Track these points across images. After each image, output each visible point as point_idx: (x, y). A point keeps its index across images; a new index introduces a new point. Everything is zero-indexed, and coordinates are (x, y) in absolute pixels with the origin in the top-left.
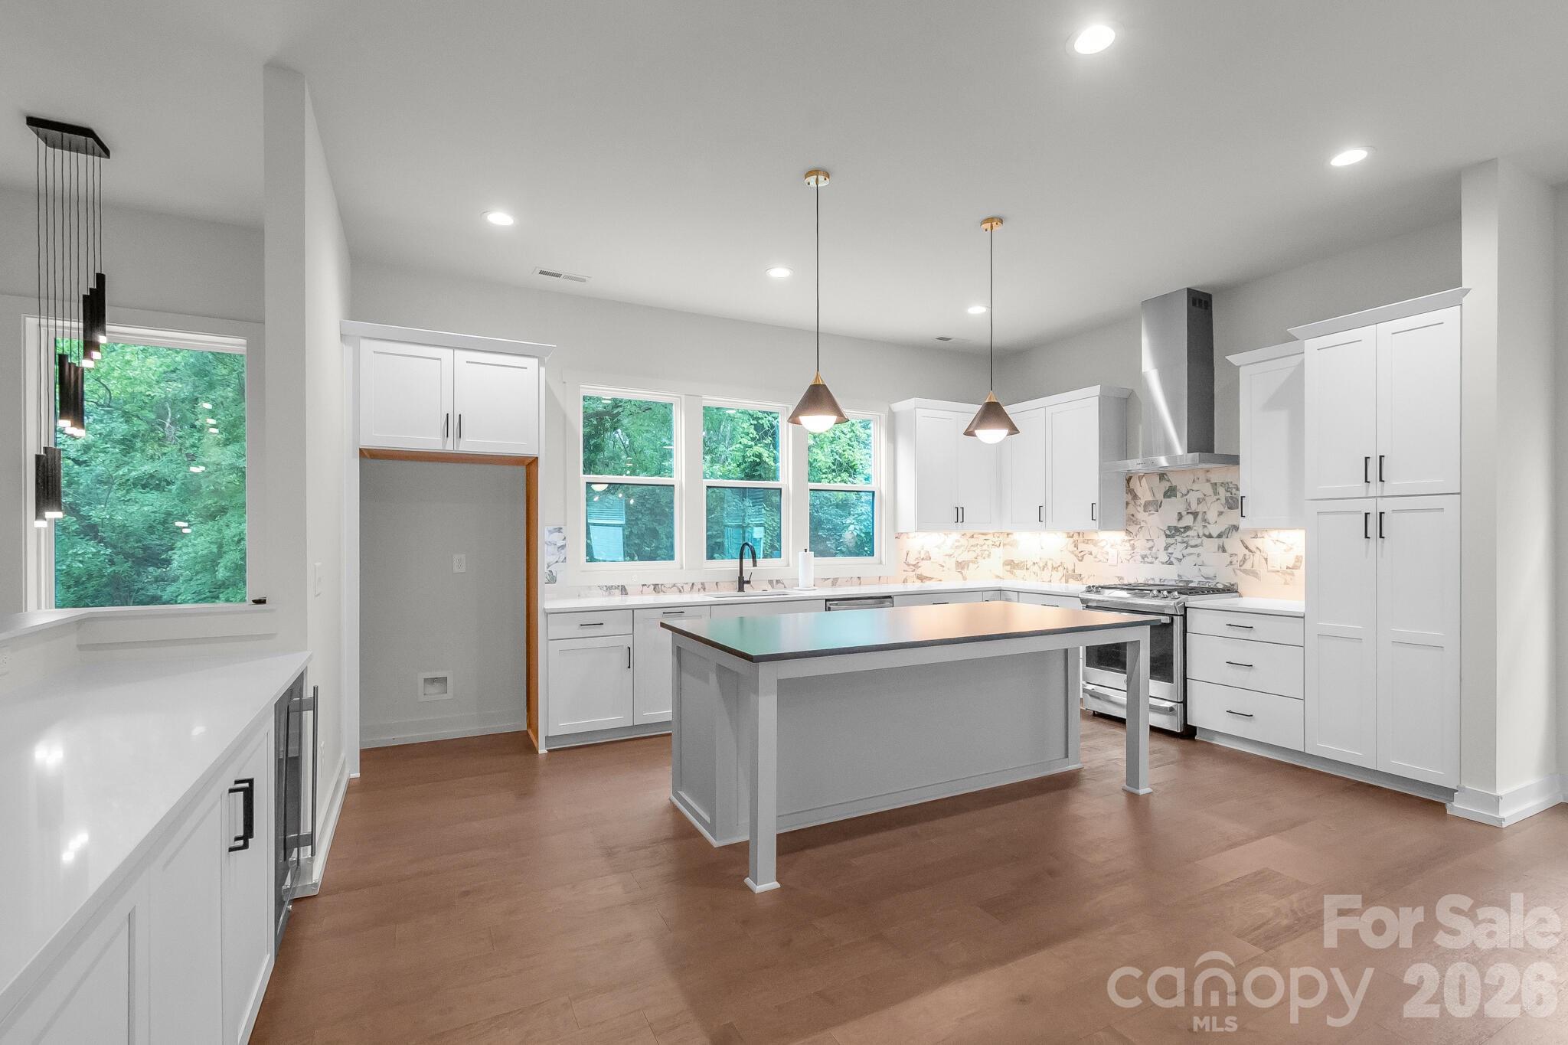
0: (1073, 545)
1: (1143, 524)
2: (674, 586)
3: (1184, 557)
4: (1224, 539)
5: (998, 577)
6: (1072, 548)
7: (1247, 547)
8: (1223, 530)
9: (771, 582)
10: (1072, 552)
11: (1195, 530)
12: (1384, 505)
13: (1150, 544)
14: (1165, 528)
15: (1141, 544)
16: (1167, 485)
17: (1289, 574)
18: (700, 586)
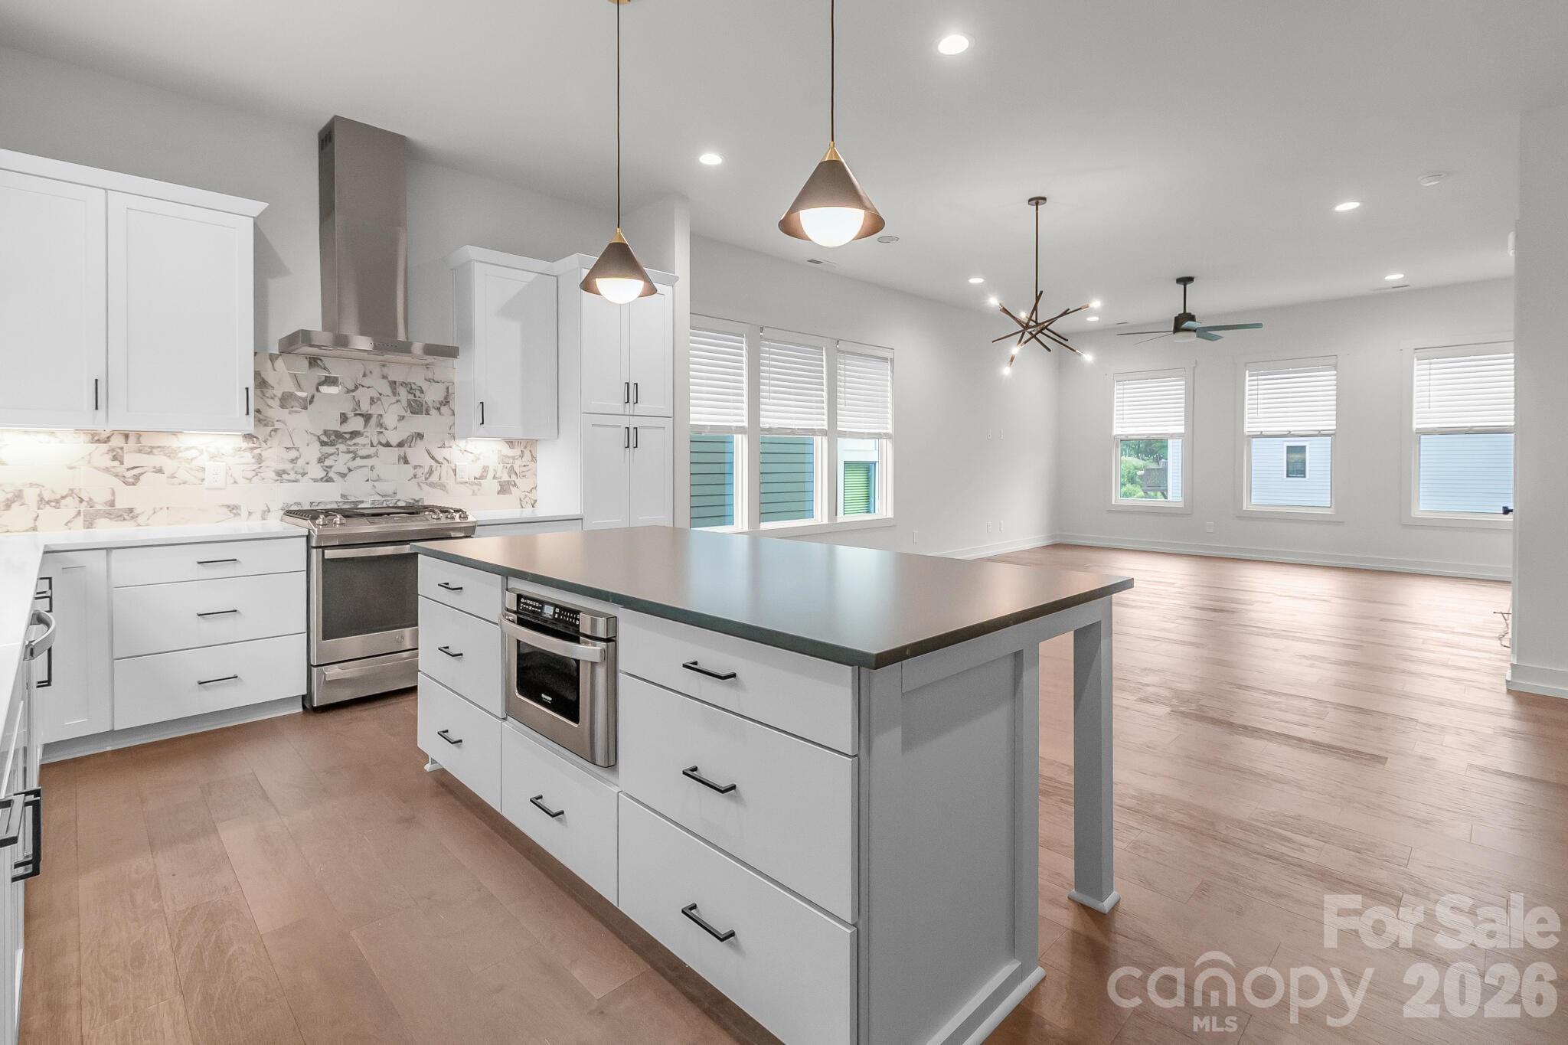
0: (110, 456)
1: (277, 425)
3: (350, 470)
4: (406, 448)
6: (106, 461)
7: (433, 458)
8: (405, 437)
11: (367, 437)
12: (635, 422)
13: (293, 454)
14: (321, 432)
15: (274, 454)
16: (322, 373)
17: (477, 484)
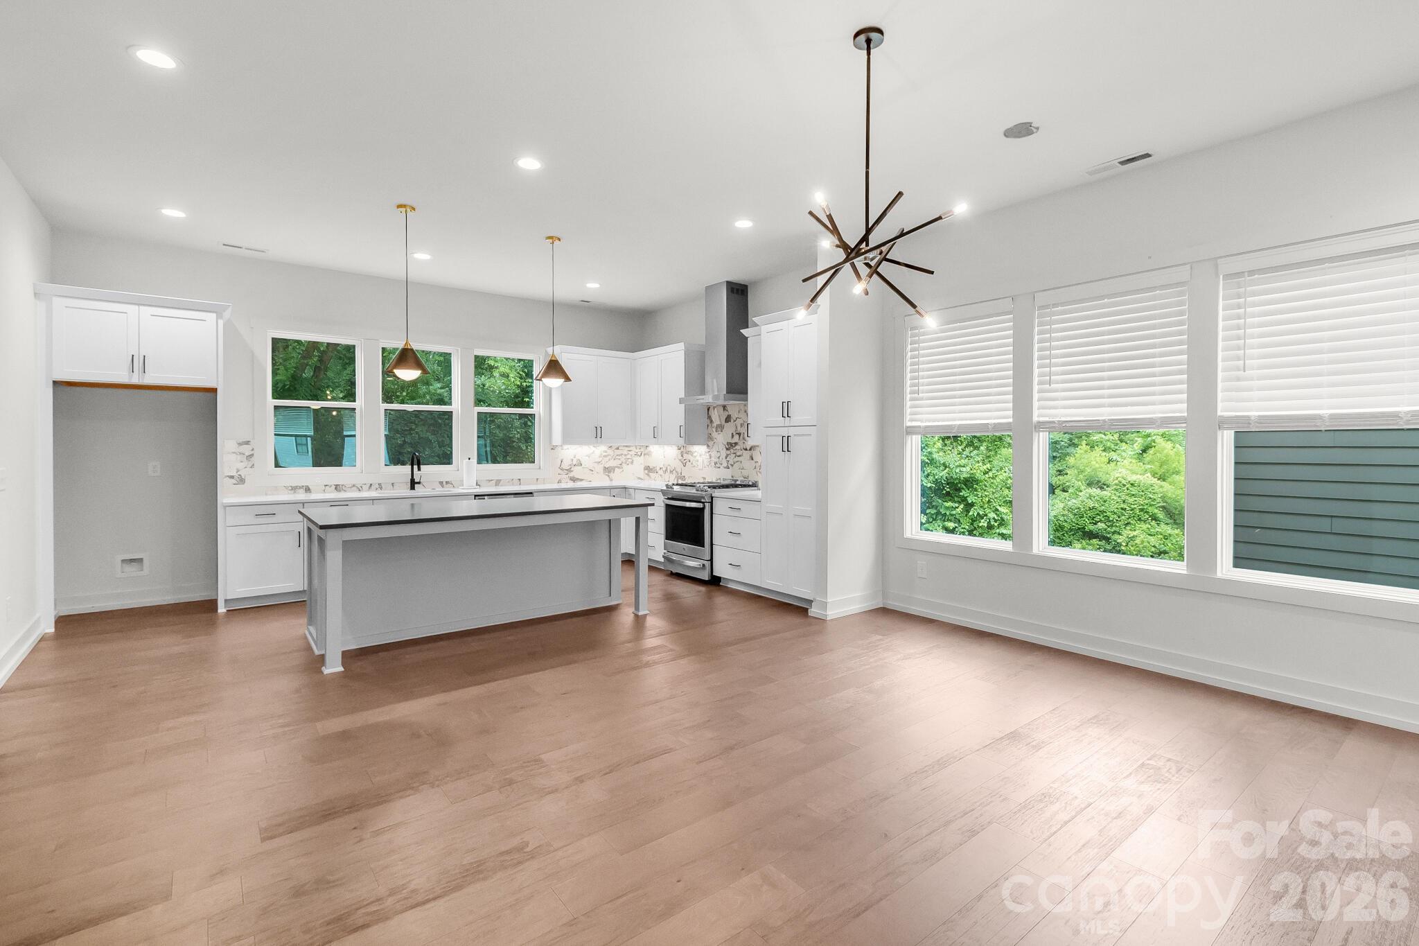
0: (681, 455)
1: (715, 440)
2: (354, 486)
3: (734, 463)
5: (639, 478)
6: (680, 457)
9: (441, 483)
10: (680, 460)
11: (739, 445)
12: (791, 432)
13: (719, 454)
14: (726, 443)
15: (714, 454)
16: (727, 413)
18: (377, 486)
